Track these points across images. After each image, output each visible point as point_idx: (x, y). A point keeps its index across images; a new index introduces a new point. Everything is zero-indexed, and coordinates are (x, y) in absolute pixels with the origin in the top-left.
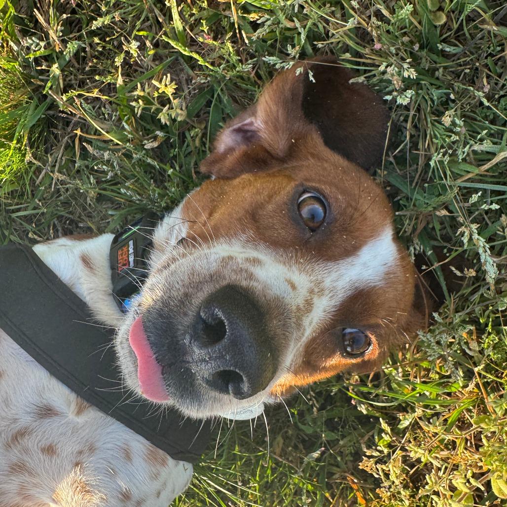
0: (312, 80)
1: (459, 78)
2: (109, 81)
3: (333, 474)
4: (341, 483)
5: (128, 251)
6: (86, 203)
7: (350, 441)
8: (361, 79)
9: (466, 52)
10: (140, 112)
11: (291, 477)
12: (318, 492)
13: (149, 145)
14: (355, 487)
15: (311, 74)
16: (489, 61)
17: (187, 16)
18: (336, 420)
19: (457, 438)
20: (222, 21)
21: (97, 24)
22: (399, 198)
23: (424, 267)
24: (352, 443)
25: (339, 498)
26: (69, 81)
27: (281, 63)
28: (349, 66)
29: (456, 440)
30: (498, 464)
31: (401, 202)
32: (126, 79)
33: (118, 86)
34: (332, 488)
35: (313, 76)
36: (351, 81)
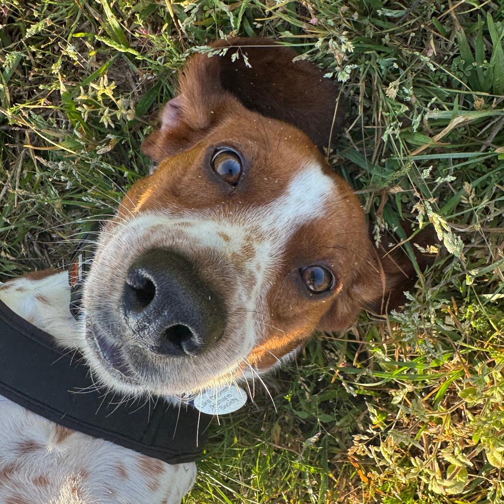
0: (248, 66)
1: (407, 42)
2: (54, 89)
3: (334, 455)
4: (343, 463)
6: (54, 214)
7: (347, 421)
8: (304, 56)
9: (411, 13)
10: (86, 117)
11: (291, 463)
12: (321, 474)
13: (102, 150)
14: (356, 465)
15: (246, 59)
16: (434, 21)
17: (123, 11)
18: (331, 402)
19: (442, 415)
20: (159, 11)
21: (31, 32)
22: (360, 175)
23: (391, 245)
24: (349, 423)
25: (343, 477)
26: (18, 92)
27: (213, 52)
28: (287, 45)
29: (442, 417)
30: (485, 439)
31: (361, 179)
32: (73, 84)
33: (62, 93)
34: (335, 468)
35: (249, 61)
36: (294, 60)
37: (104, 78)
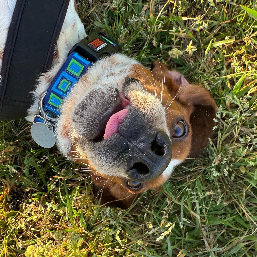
0: (213, 128)
5: (101, 45)
7: (27, 181)
14: (5, 192)
18: (35, 171)
37: (196, 48)
